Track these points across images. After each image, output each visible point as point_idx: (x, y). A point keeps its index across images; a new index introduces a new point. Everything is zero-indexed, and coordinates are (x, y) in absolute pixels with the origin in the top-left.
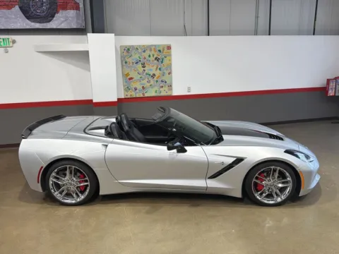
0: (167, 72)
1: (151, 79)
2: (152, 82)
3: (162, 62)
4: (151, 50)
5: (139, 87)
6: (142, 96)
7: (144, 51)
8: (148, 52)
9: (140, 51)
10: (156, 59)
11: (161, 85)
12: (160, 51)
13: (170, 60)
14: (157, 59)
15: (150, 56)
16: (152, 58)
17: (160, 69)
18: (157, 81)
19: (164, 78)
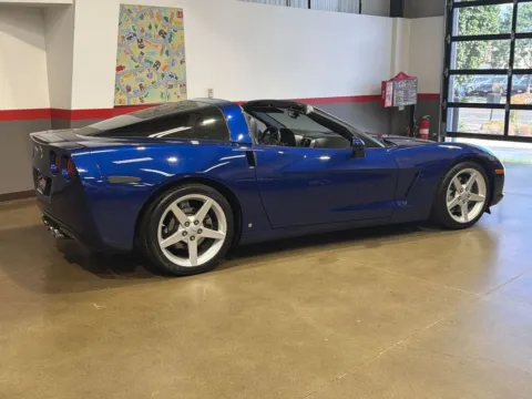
0: (178, 59)
1: (152, 70)
2: (155, 78)
3: (170, 40)
4: (152, 16)
5: (135, 86)
6: (138, 103)
7: (142, 17)
8: (147, 20)
9: (134, 15)
10: (160, 33)
11: (170, 83)
12: (166, 18)
13: (182, 37)
14: (162, 33)
15: (150, 27)
16: (155, 32)
17: (167, 53)
18: (163, 76)
19: (173, 70)
